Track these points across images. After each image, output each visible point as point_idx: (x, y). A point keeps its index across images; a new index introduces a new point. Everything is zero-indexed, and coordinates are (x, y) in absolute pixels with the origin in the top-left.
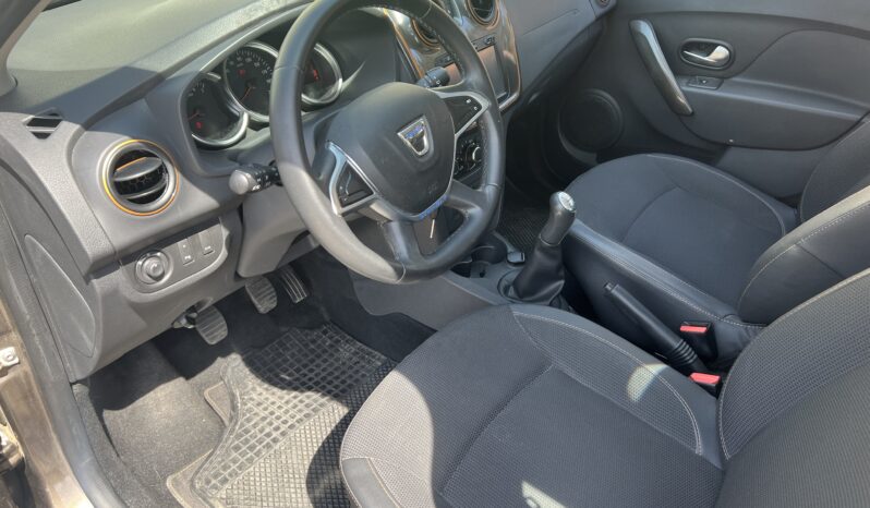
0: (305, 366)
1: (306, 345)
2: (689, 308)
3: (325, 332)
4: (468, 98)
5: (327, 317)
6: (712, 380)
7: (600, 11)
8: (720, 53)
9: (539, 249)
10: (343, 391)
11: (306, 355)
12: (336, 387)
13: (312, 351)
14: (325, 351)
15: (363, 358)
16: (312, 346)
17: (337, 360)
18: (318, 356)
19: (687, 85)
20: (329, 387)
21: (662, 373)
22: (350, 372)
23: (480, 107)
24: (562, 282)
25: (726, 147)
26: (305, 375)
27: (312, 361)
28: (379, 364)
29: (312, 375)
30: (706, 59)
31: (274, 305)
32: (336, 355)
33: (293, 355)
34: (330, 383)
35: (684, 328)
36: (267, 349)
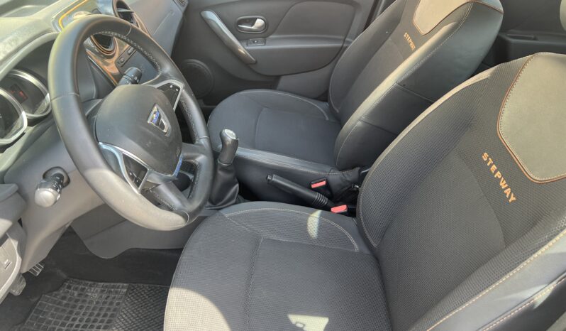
0: (68, 318)
1: (60, 303)
2: (311, 174)
3: (69, 287)
4: (169, 84)
5: (65, 276)
6: (343, 208)
7: (183, 9)
8: (259, 22)
9: (220, 170)
10: (109, 321)
11: (64, 311)
12: (102, 321)
13: (67, 305)
14: (77, 301)
15: (110, 292)
16: (65, 302)
17: (91, 302)
18: (74, 307)
19: (247, 45)
20: (97, 324)
21: (321, 215)
22: (107, 306)
23: (179, 89)
24: (237, 185)
25: (278, 77)
26: (72, 325)
27: (71, 312)
28: (125, 290)
29: (77, 322)
30: (253, 28)
31: (25, 285)
32: (88, 300)
33: (53, 316)
34: (95, 321)
35: (313, 186)
36: (28, 320)
